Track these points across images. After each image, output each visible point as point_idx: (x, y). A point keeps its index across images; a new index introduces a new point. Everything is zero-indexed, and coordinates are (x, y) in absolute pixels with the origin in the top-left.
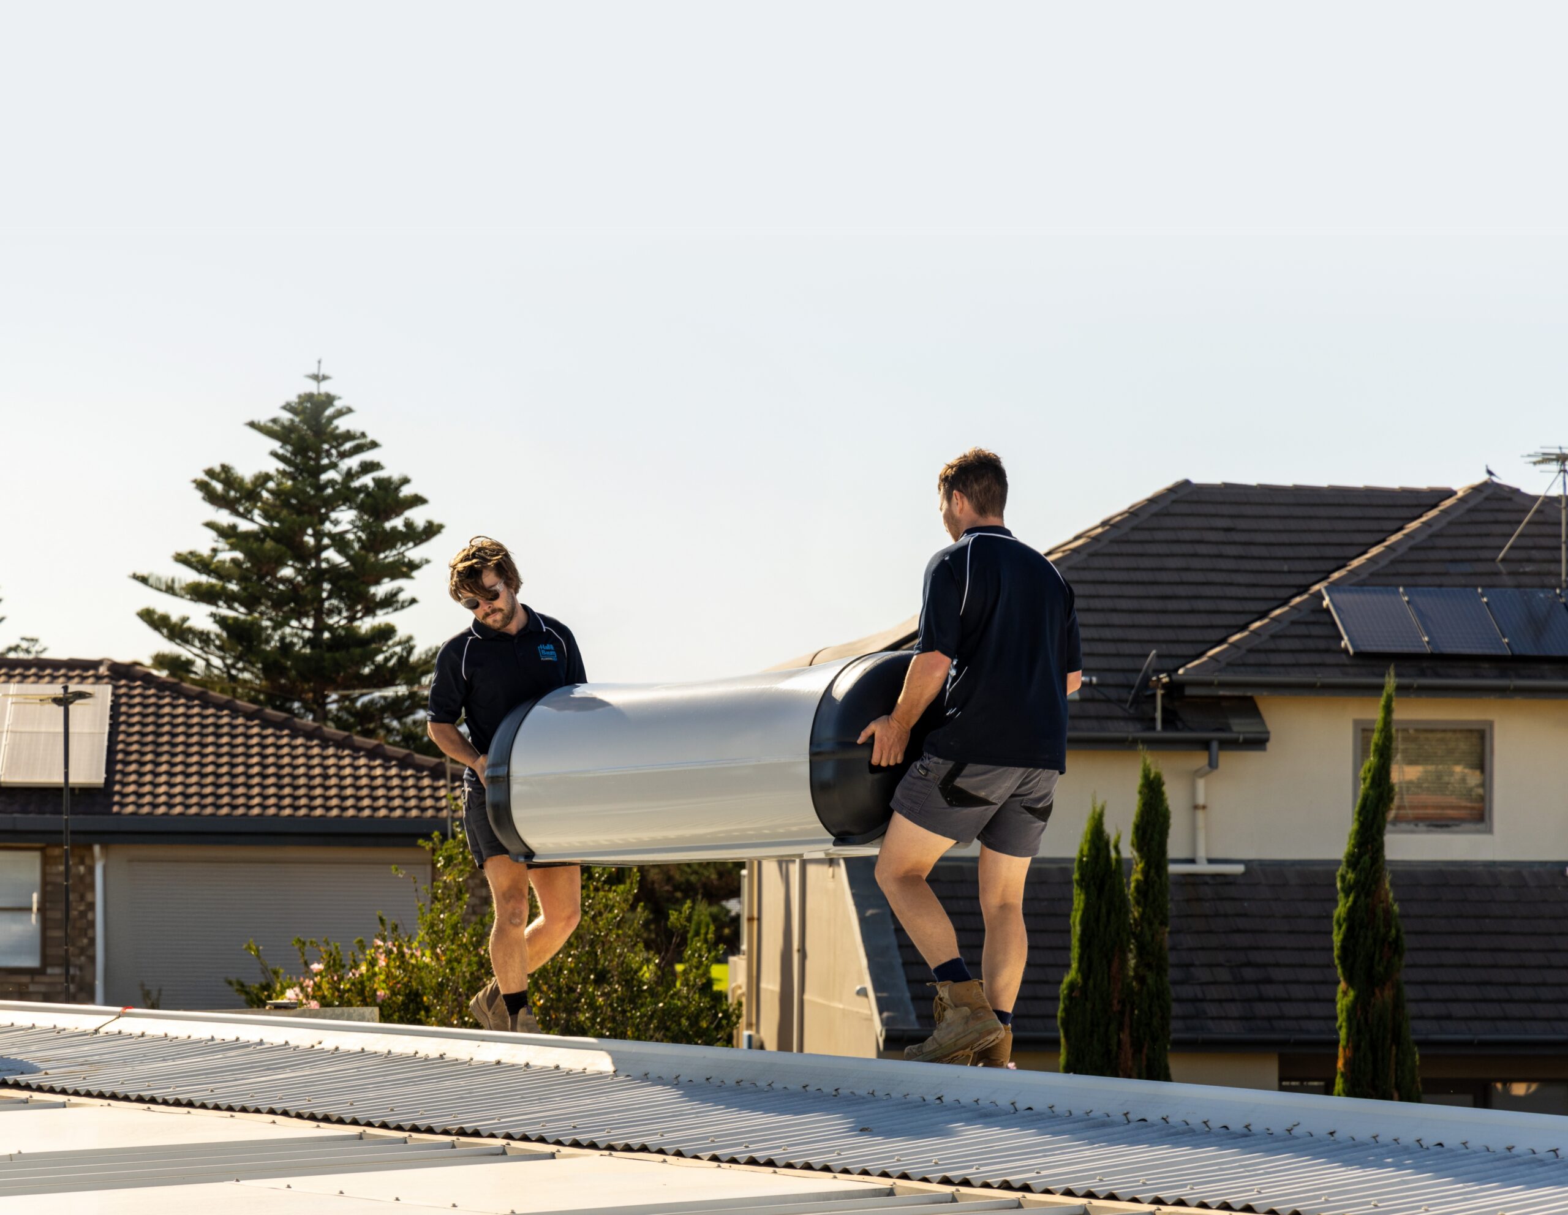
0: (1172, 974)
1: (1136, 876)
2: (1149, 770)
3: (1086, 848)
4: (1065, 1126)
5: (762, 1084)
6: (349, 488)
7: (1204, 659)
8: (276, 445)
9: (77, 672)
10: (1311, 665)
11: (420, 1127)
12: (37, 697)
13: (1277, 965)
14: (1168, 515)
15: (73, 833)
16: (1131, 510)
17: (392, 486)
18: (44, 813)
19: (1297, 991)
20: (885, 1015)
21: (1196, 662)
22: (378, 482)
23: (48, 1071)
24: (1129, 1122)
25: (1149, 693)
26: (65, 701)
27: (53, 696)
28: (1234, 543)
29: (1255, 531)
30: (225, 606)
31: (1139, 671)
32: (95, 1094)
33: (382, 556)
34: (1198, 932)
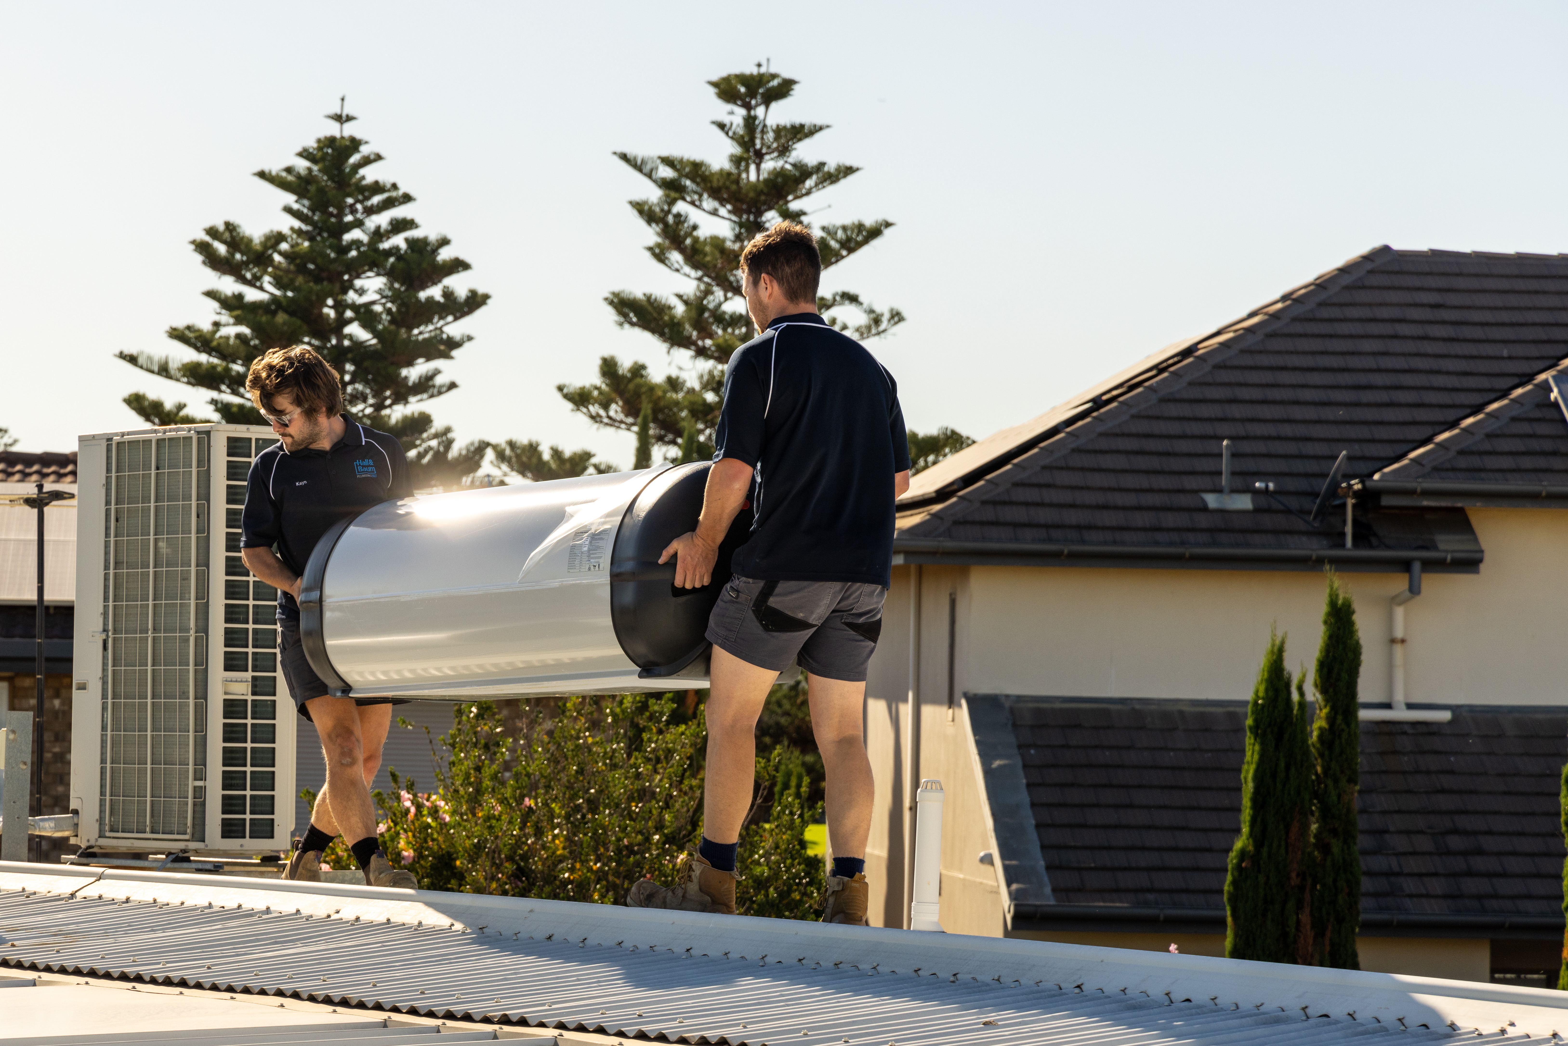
0: (1363, 841)
1: (1319, 724)
2: (1337, 595)
3: (1262, 688)
4: (1230, 1021)
5: (865, 967)
6: (377, 250)
7: (1405, 462)
8: (290, 199)
9: (53, 468)
10: (1536, 470)
11: (455, 1014)
12: (7, 497)
13: (1490, 833)
14: (1364, 287)
15: (48, 660)
16: (1318, 282)
17: (429, 248)
18: (13, 637)
19: (1514, 865)
20: (1014, 886)
21: (1396, 466)
22: (410, 242)
23: (15, 943)
24: (1308, 1018)
25: (1337, 502)
26: (38, 503)
27: (25, 497)
28: (1444, 322)
29: (1469, 308)
30: (228, 391)
31: (1326, 476)
32: (70, 970)
33: (416, 331)
34: (1394, 792)
